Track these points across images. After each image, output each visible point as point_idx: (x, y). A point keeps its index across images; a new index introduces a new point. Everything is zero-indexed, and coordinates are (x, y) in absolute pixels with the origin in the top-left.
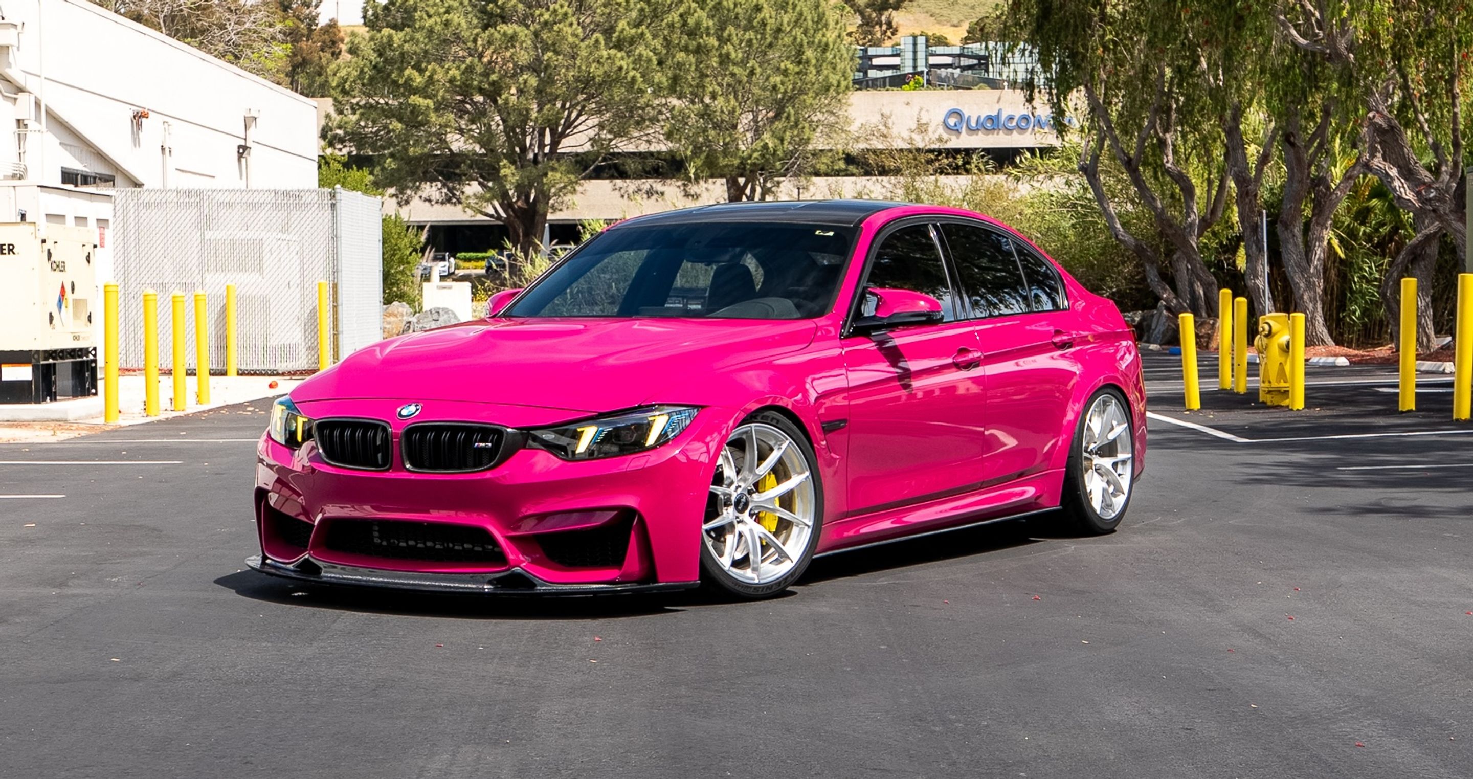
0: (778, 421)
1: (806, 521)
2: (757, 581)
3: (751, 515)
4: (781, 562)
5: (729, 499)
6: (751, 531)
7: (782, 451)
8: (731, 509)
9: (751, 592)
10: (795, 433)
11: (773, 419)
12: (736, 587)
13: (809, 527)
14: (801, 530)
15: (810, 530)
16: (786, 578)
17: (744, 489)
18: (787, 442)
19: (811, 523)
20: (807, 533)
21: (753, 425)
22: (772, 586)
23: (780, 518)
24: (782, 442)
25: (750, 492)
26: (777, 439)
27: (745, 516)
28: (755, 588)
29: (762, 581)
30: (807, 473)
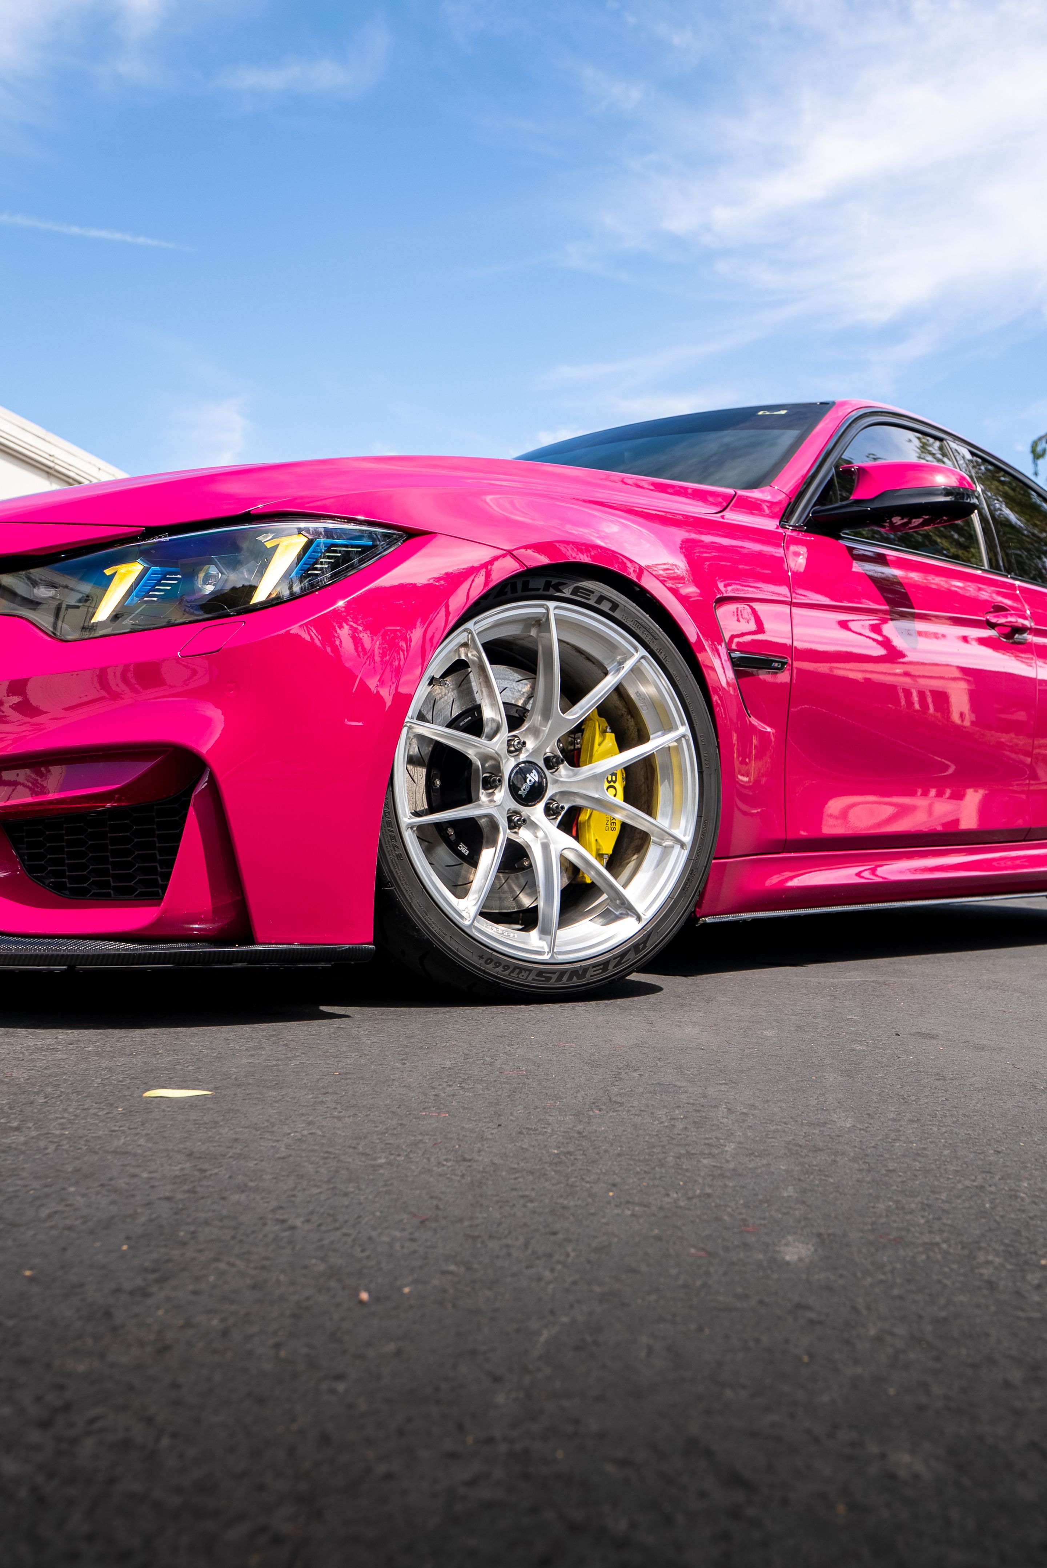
0: (615, 606)
1: (678, 833)
2: (546, 957)
3: (549, 811)
4: (618, 918)
5: (497, 769)
6: (545, 847)
7: (623, 673)
8: (501, 794)
9: (530, 980)
10: (655, 637)
11: (601, 598)
12: (490, 968)
13: (683, 845)
14: (667, 851)
15: (685, 853)
16: (623, 955)
17: (536, 751)
18: (637, 656)
19: (688, 839)
20: (678, 860)
21: (552, 604)
22: (585, 970)
23: (624, 825)
24: (627, 656)
25: (551, 763)
26: (612, 647)
27: (537, 812)
28: (540, 973)
29: (561, 958)
30: (684, 729)
